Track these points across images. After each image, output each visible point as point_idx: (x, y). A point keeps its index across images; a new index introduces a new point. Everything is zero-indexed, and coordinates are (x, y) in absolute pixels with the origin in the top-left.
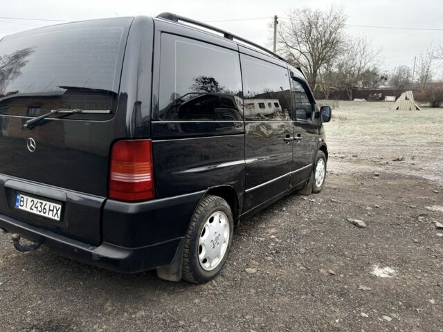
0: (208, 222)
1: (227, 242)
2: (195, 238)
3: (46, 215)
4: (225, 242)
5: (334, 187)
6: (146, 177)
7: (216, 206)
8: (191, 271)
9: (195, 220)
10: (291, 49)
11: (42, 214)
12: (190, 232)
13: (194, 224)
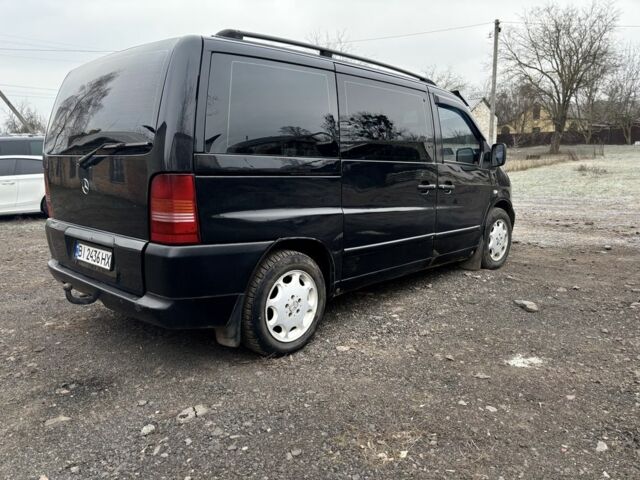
0: (280, 281)
1: (315, 311)
2: (260, 298)
3: (99, 265)
4: (310, 311)
5: (526, 262)
6: (189, 218)
7: (293, 262)
8: (255, 337)
9: (261, 276)
10: (527, 69)
11: (95, 263)
12: (253, 290)
13: (259, 281)
